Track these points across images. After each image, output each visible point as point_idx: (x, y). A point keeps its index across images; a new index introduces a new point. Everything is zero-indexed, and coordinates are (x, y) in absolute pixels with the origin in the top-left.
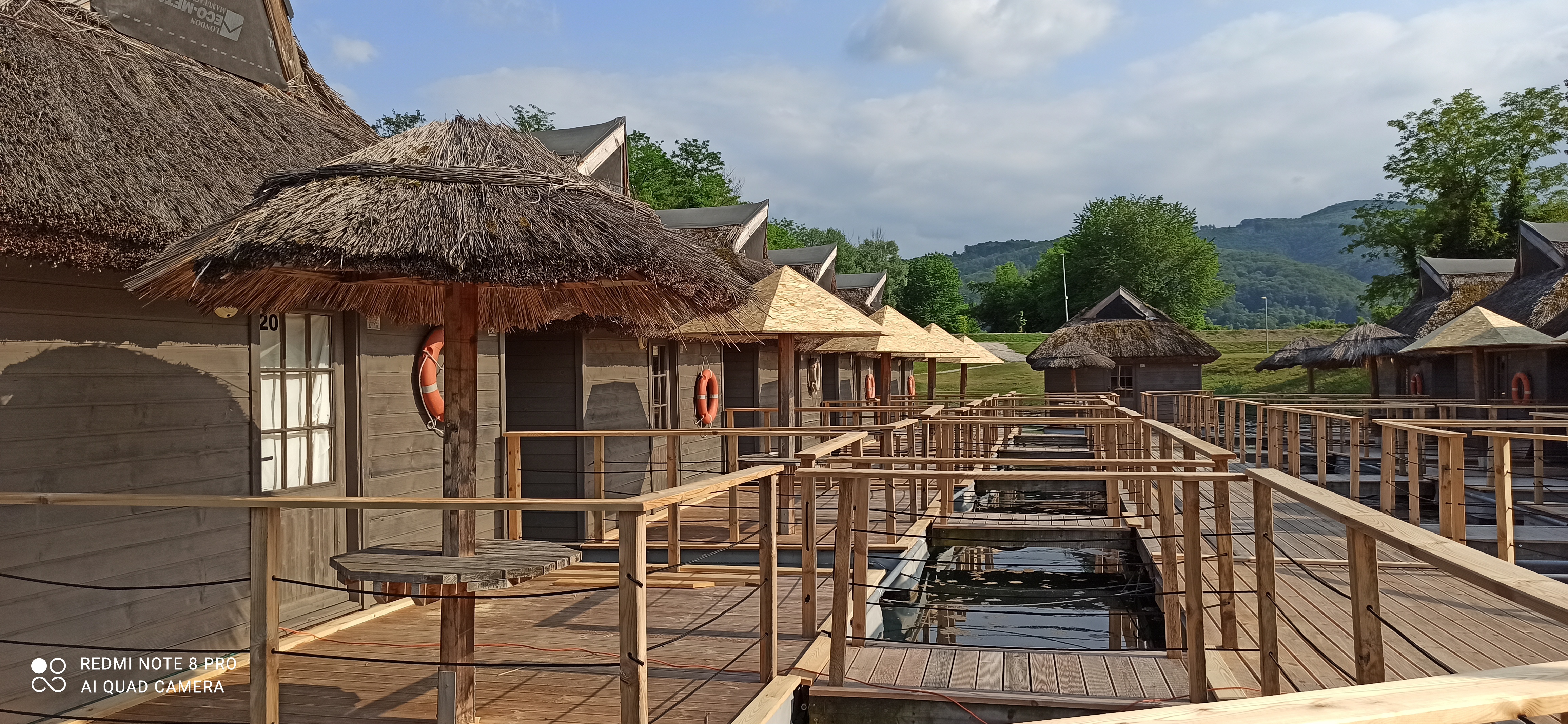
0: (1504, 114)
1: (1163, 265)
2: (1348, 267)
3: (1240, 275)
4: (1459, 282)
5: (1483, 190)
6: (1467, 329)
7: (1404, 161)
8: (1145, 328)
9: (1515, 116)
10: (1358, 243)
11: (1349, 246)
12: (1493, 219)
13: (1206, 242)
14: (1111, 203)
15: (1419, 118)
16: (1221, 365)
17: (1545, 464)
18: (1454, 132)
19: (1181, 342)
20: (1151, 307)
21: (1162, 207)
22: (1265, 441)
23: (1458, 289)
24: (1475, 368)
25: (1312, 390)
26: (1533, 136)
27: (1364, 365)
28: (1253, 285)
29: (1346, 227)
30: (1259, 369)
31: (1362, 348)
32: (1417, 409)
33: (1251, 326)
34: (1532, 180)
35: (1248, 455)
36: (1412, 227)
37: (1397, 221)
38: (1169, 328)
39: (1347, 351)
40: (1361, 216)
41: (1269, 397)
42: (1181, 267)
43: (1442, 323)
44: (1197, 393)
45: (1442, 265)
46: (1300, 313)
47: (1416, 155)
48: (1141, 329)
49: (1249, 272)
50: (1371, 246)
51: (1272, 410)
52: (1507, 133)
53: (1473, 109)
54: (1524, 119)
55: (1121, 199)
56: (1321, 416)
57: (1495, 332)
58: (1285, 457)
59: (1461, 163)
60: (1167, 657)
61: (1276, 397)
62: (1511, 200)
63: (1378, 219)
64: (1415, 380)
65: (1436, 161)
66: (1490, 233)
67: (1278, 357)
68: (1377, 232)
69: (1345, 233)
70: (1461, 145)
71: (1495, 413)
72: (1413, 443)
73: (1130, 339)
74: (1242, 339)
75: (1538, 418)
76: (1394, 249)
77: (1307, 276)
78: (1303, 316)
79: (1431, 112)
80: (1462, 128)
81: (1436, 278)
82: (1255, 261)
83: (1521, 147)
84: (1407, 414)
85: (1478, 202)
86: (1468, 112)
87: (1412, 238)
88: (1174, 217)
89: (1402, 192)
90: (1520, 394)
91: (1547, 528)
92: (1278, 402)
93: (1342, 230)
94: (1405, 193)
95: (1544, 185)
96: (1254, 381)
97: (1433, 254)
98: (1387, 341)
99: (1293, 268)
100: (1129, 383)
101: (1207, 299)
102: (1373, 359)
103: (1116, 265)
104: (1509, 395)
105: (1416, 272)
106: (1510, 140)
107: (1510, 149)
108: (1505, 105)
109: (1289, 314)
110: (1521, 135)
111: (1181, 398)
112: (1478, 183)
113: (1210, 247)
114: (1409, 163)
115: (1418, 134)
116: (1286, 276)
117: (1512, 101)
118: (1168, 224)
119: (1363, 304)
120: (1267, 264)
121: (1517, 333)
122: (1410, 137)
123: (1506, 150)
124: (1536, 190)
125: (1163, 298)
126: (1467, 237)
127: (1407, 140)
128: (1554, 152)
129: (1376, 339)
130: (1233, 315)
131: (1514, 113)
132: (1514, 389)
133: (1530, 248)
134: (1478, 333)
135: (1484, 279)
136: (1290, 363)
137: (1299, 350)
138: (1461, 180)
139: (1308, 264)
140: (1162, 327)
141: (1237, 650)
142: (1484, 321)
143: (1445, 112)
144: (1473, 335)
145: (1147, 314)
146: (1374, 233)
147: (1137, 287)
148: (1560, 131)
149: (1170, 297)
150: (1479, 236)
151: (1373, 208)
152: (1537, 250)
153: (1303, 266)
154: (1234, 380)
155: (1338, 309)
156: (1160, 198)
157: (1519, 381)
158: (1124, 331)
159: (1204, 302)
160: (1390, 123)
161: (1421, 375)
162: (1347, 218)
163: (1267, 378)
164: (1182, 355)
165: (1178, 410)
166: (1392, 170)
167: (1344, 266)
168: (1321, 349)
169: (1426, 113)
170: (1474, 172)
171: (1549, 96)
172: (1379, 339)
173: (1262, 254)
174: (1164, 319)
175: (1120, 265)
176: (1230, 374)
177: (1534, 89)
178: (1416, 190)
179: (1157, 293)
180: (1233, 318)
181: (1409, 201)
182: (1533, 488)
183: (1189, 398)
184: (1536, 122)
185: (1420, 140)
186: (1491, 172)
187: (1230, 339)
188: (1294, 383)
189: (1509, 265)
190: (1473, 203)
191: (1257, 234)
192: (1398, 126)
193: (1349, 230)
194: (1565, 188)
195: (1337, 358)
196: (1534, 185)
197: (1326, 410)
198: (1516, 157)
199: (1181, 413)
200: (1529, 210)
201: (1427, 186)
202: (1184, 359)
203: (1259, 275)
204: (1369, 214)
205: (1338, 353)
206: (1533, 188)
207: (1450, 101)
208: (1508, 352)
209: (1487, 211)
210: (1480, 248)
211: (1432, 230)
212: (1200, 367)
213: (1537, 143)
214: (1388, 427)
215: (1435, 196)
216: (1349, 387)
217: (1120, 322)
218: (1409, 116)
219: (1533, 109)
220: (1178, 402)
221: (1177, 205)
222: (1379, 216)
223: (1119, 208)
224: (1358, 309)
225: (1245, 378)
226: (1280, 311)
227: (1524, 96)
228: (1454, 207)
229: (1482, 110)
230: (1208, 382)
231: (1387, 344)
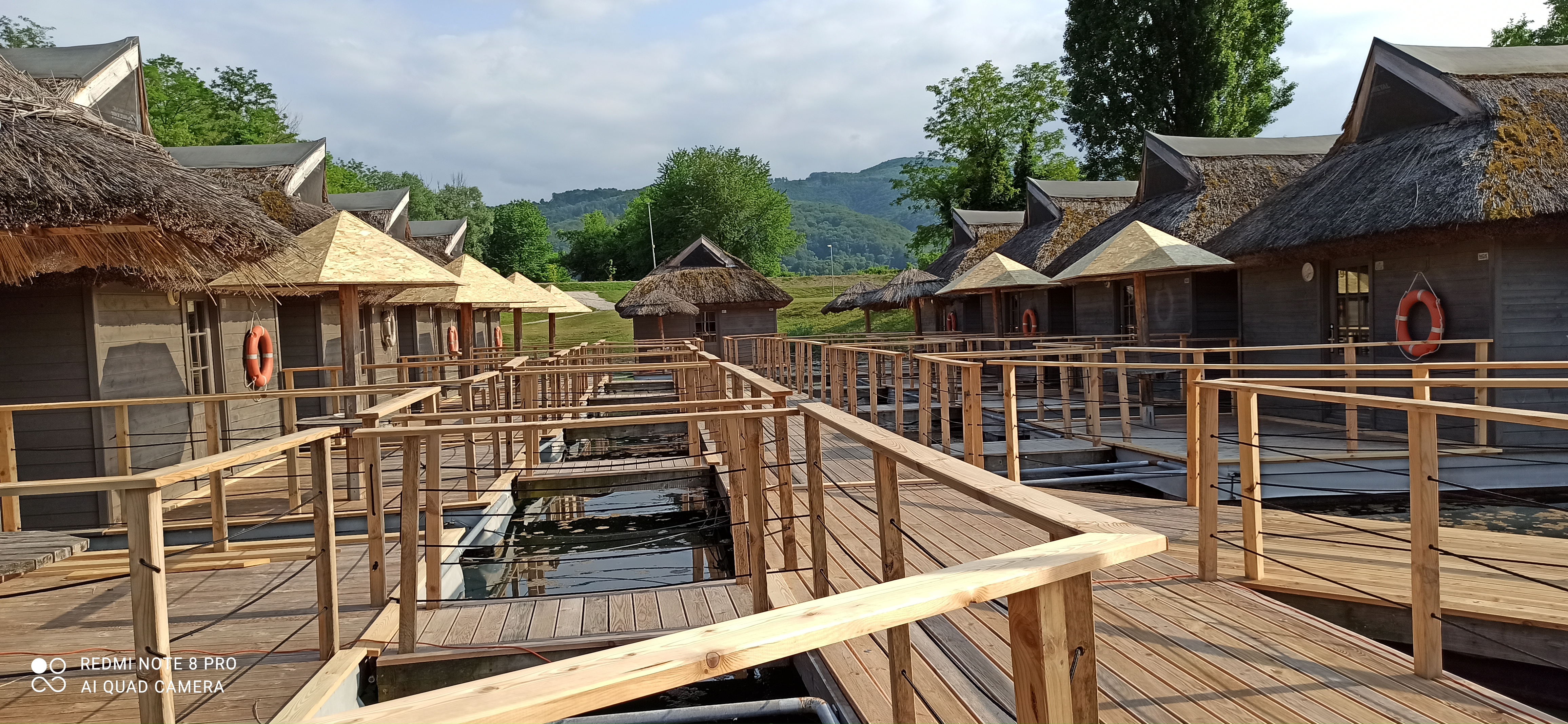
0: (1016, 84)
1: (742, 215)
2: (899, 218)
3: (810, 225)
4: (983, 231)
5: (1001, 150)
6: (988, 273)
7: (940, 123)
8: (726, 276)
9: (1025, 86)
10: (906, 197)
11: (898, 199)
12: (1010, 176)
13: (780, 193)
14: (692, 154)
15: (951, 85)
16: (795, 309)
17: (1046, 387)
18: (979, 98)
19: (758, 288)
20: (731, 255)
21: (739, 159)
22: (828, 377)
23: (982, 237)
24: (994, 306)
25: (869, 330)
26: (1038, 105)
27: (909, 306)
28: (821, 234)
29: (895, 181)
30: (825, 312)
31: (908, 291)
32: (950, 344)
33: (820, 272)
34: (1038, 143)
35: (815, 391)
36: (948, 182)
37: (935, 177)
38: (747, 275)
39: (895, 294)
40: (907, 172)
41: (833, 337)
42: (758, 217)
43: (969, 267)
44: (773, 336)
45: (969, 217)
46: (861, 261)
47: (949, 118)
48: (722, 276)
49: (818, 223)
50: (915, 199)
51: (833, 349)
52: (1019, 101)
53: (993, 78)
54: (1031, 89)
55: (702, 150)
56: (872, 353)
57: (1008, 275)
58: (845, 391)
59: (984, 126)
60: (736, 584)
61: (839, 337)
62: (1022, 160)
63: (920, 175)
64: (950, 318)
65: (965, 123)
66: (1007, 189)
67: (840, 301)
68: (920, 187)
69: (894, 188)
70: (984, 110)
71: (1008, 345)
72: (944, 373)
73: (712, 286)
74: (812, 284)
75: (1040, 347)
76: (933, 202)
77: (866, 226)
78: (864, 263)
79: (960, 79)
80: (985, 95)
81: (965, 228)
82: (822, 212)
83: (1029, 114)
84: (942, 348)
85: (998, 162)
86: (989, 81)
87: (948, 192)
88: (751, 169)
89: (939, 151)
90: (1029, 328)
91: (1046, 441)
92: (841, 342)
93: (892, 184)
94: (942, 152)
95: (1047, 148)
96: (822, 323)
97: (964, 206)
98: (927, 284)
99: (854, 218)
100: (712, 328)
101: (781, 248)
102: (917, 300)
103: (699, 214)
104: (1020, 330)
105: (950, 222)
106: (1021, 107)
107: (1021, 115)
108: (1016, 76)
109: (852, 261)
110: (1029, 102)
111: (759, 341)
112: (998, 145)
113: (783, 198)
114: (944, 125)
115: (950, 99)
116: (848, 227)
117: (1022, 73)
118: (745, 176)
119: (910, 252)
120: (833, 214)
121: (1025, 275)
122: (944, 101)
123: (1018, 116)
124: (1041, 151)
125: (743, 246)
126: (990, 191)
127: (942, 104)
128: (1053, 119)
129: (918, 283)
130: (805, 262)
131: (1024, 84)
132: (1024, 324)
133: (1035, 202)
134: (996, 276)
135: (1002, 228)
136: (850, 306)
137: (858, 294)
138: (984, 141)
139: (867, 215)
140: (740, 274)
141: (796, 570)
142: (1000, 265)
143: (972, 80)
144: (992, 278)
145: (727, 262)
146: (917, 187)
147: (719, 236)
148: (1058, 101)
149: (749, 246)
150: (999, 191)
151: (917, 164)
152: (1039, 203)
153: (863, 217)
154: (805, 323)
155: (892, 256)
156: (737, 150)
157: (1028, 316)
158: (706, 279)
159: (779, 250)
160: (929, 88)
161: (955, 314)
162: (896, 173)
163: (833, 319)
164: (759, 300)
165: (756, 352)
166: (931, 130)
167: (896, 218)
168: (875, 292)
169: (956, 80)
170: (995, 134)
171: (1049, 70)
172: (920, 282)
173: (828, 206)
174: (742, 267)
175: (703, 214)
176: (802, 317)
177: (1038, 63)
178: (950, 149)
179: (738, 241)
180: (805, 265)
181: (945, 159)
182: (1036, 408)
183: (765, 340)
184: (1040, 92)
185: (952, 105)
186: (1008, 134)
187: (802, 285)
188: (854, 324)
189: (1019, 216)
190: (994, 162)
191: (823, 187)
192: (935, 91)
193: (897, 184)
194: (1062, 151)
195: (888, 300)
196: (1039, 147)
197: (879, 348)
198: (1026, 123)
199: (759, 355)
200: (1035, 169)
201: (959, 146)
202: (760, 304)
203: (826, 225)
204: (913, 170)
205: (888, 296)
206: (1039, 150)
207: (975, 70)
208: (1019, 292)
209: (1004, 169)
210: (1000, 201)
211: (963, 186)
212: (775, 311)
213: (1041, 110)
214: (923, 360)
215: (965, 155)
216: (900, 327)
217: (703, 270)
218: (943, 82)
219: (1037, 81)
220: (756, 344)
221: (752, 157)
222: (921, 171)
223: (700, 159)
224: (906, 256)
225: (815, 321)
226: (844, 258)
227: (1031, 69)
228: (980, 165)
229: (999, 79)
230: (783, 325)
231: (927, 286)
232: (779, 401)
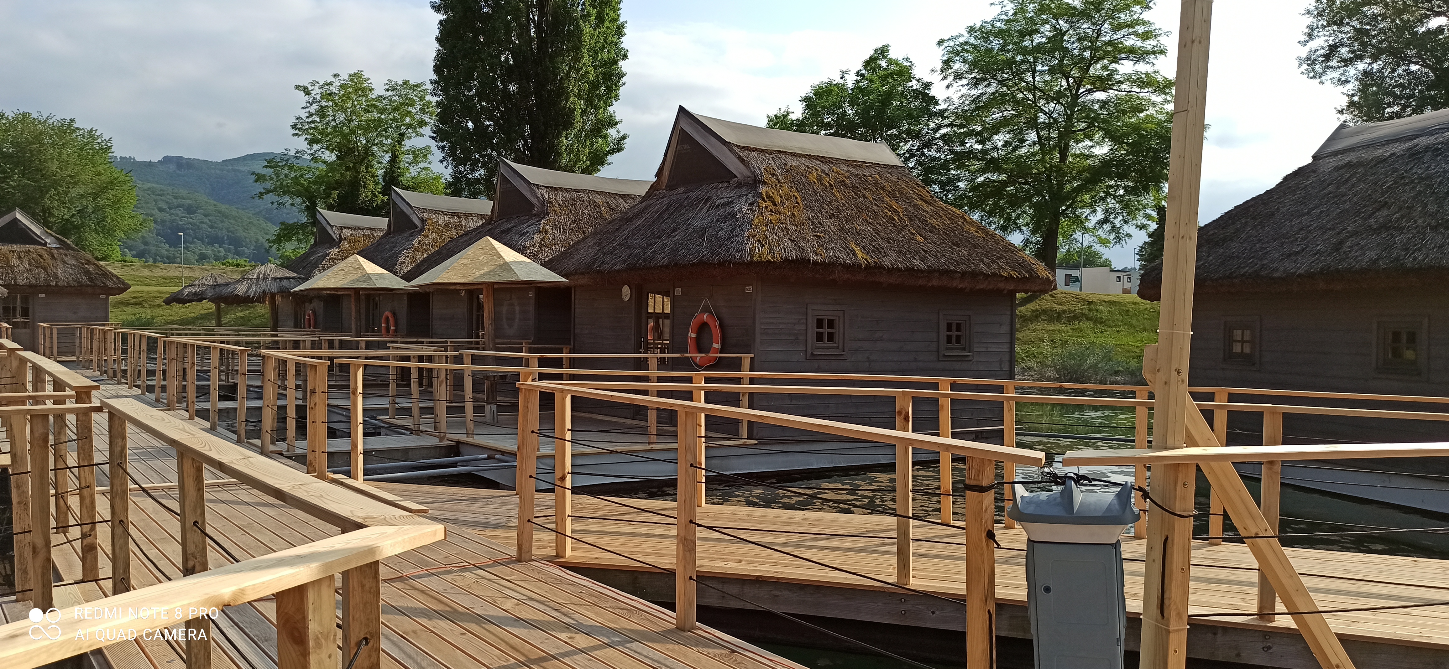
0: (387, 97)
1: (74, 192)
2: (264, 213)
3: (161, 210)
4: (347, 233)
5: (370, 158)
6: (347, 274)
7: (308, 123)
8: (46, 256)
9: (395, 101)
10: (268, 192)
11: (260, 193)
12: (378, 183)
13: (123, 173)
14: (13, 118)
15: (322, 88)
16: (134, 298)
17: (398, 386)
18: (349, 105)
19: (87, 272)
20: (54, 234)
21: (74, 131)
22: (164, 372)
23: (345, 239)
24: (353, 307)
25: (219, 324)
26: (408, 120)
27: (264, 302)
28: (173, 221)
29: (257, 174)
30: (168, 302)
31: (263, 286)
32: (304, 341)
33: (171, 260)
34: (407, 156)
36: (315, 182)
37: (302, 176)
38: (74, 257)
39: (249, 288)
40: (271, 167)
41: (176, 329)
42: (96, 196)
43: (329, 267)
44: (104, 325)
45: (334, 218)
46: (219, 252)
47: (318, 120)
48: (41, 256)
49: (170, 208)
50: (279, 195)
51: (171, 342)
52: (390, 114)
53: (364, 88)
54: (401, 104)
55: (25, 115)
56: (215, 348)
57: (368, 277)
59: (354, 132)
60: (16, 601)
61: (184, 329)
62: (391, 169)
63: (286, 171)
64: (309, 316)
65: (334, 127)
66: (375, 195)
67: (186, 291)
68: (285, 183)
69: (256, 181)
70: (354, 117)
71: (363, 345)
72: (292, 370)
73: (27, 266)
74: (158, 273)
75: (393, 348)
76: (299, 200)
77: (226, 217)
78: (222, 254)
79: (331, 84)
80: (356, 103)
81: (328, 228)
82: (176, 198)
83: (399, 127)
84: (296, 345)
85: (367, 168)
86: (360, 89)
87: (315, 191)
88: (88, 143)
89: (306, 150)
90: (388, 329)
91: (395, 437)
92: (186, 335)
93: (254, 177)
94: (309, 152)
95: (415, 161)
96: (167, 314)
97: (330, 208)
98: (285, 280)
99: (213, 208)
100: (25, 313)
101: (123, 231)
102: (273, 296)
103: (18, 186)
104: (379, 330)
105: (315, 222)
106: (391, 120)
107: (391, 127)
108: (387, 90)
109: (209, 251)
110: (399, 117)
111: (84, 330)
112: (367, 152)
113: (127, 178)
114: (313, 125)
115: (320, 102)
116: (206, 216)
117: (392, 88)
118: (81, 149)
119: (271, 247)
120: (188, 202)
121: (384, 279)
122: (313, 102)
123: (388, 127)
124: (410, 164)
125: (74, 225)
126: (358, 196)
127: (311, 105)
128: (422, 135)
129: (275, 279)
130: (153, 249)
131: (394, 98)
132: (383, 325)
133: (399, 210)
134: (355, 277)
135: (367, 232)
136: (199, 297)
137: (208, 285)
138: (354, 147)
139: (227, 206)
140: (66, 255)
142: (360, 267)
143: (342, 87)
144: (351, 279)
145: (48, 241)
146: (282, 183)
147: (44, 211)
148: (426, 119)
149: (83, 225)
150: (367, 197)
151: (282, 160)
152: (402, 212)
153: (223, 208)
154: (147, 313)
155: (254, 250)
156: (72, 120)
157: (387, 318)
158: (20, 257)
159: (120, 234)
160: (297, 87)
161: (314, 313)
162: (259, 167)
163: (178, 311)
164: (88, 286)
165: (81, 343)
166: (299, 129)
167: (261, 211)
168: (227, 285)
169: (327, 84)
170: (364, 142)
171: (419, 89)
172: (278, 278)
173: (183, 192)
174: (68, 247)
175: (23, 186)
176: (143, 307)
177: (408, 81)
178: (319, 150)
179: (67, 220)
180: (153, 252)
181: (312, 159)
182: (388, 406)
183: (92, 329)
184: (410, 108)
185: (322, 107)
186: (377, 144)
187: (146, 273)
188: (204, 317)
189: (382, 223)
190: (363, 168)
191: (178, 172)
192: (304, 91)
193: (260, 178)
194: (429, 166)
195: (240, 294)
196: (408, 160)
197: (228, 343)
198: (396, 135)
199: (84, 345)
200: (404, 180)
201: (327, 148)
202: (89, 290)
203: (180, 212)
204: (277, 166)
205: (241, 289)
206: (407, 162)
207: (347, 77)
208: (380, 294)
209: (373, 176)
210: (367, 206)
211: (330, 187)
212: (107, 298)
213: (409, 126)
214: (269, 357)
215: (333, 158)
216: (257, 322)
217: (16, 247)
218: (313, 84)
219: (407, 98)
220: (81, 334)
221: (91, 131)
222: (286, 168)
223: (23, 124)
224: (267, 251)
225: (158, 311)
226: (200, 247)
227: (402, 86)
228: (348, 169)
229: (370, 90)
230: (115, 315)
231: (285, 283)
232: (84, 396)
